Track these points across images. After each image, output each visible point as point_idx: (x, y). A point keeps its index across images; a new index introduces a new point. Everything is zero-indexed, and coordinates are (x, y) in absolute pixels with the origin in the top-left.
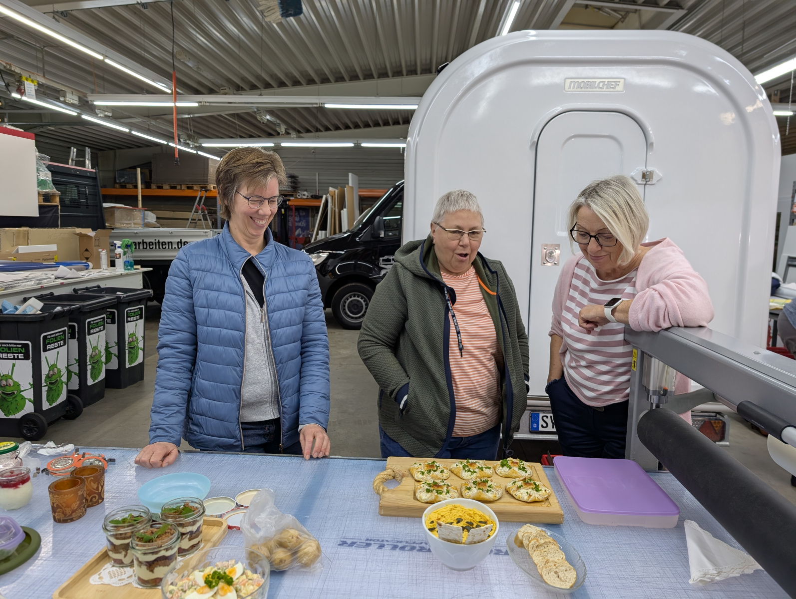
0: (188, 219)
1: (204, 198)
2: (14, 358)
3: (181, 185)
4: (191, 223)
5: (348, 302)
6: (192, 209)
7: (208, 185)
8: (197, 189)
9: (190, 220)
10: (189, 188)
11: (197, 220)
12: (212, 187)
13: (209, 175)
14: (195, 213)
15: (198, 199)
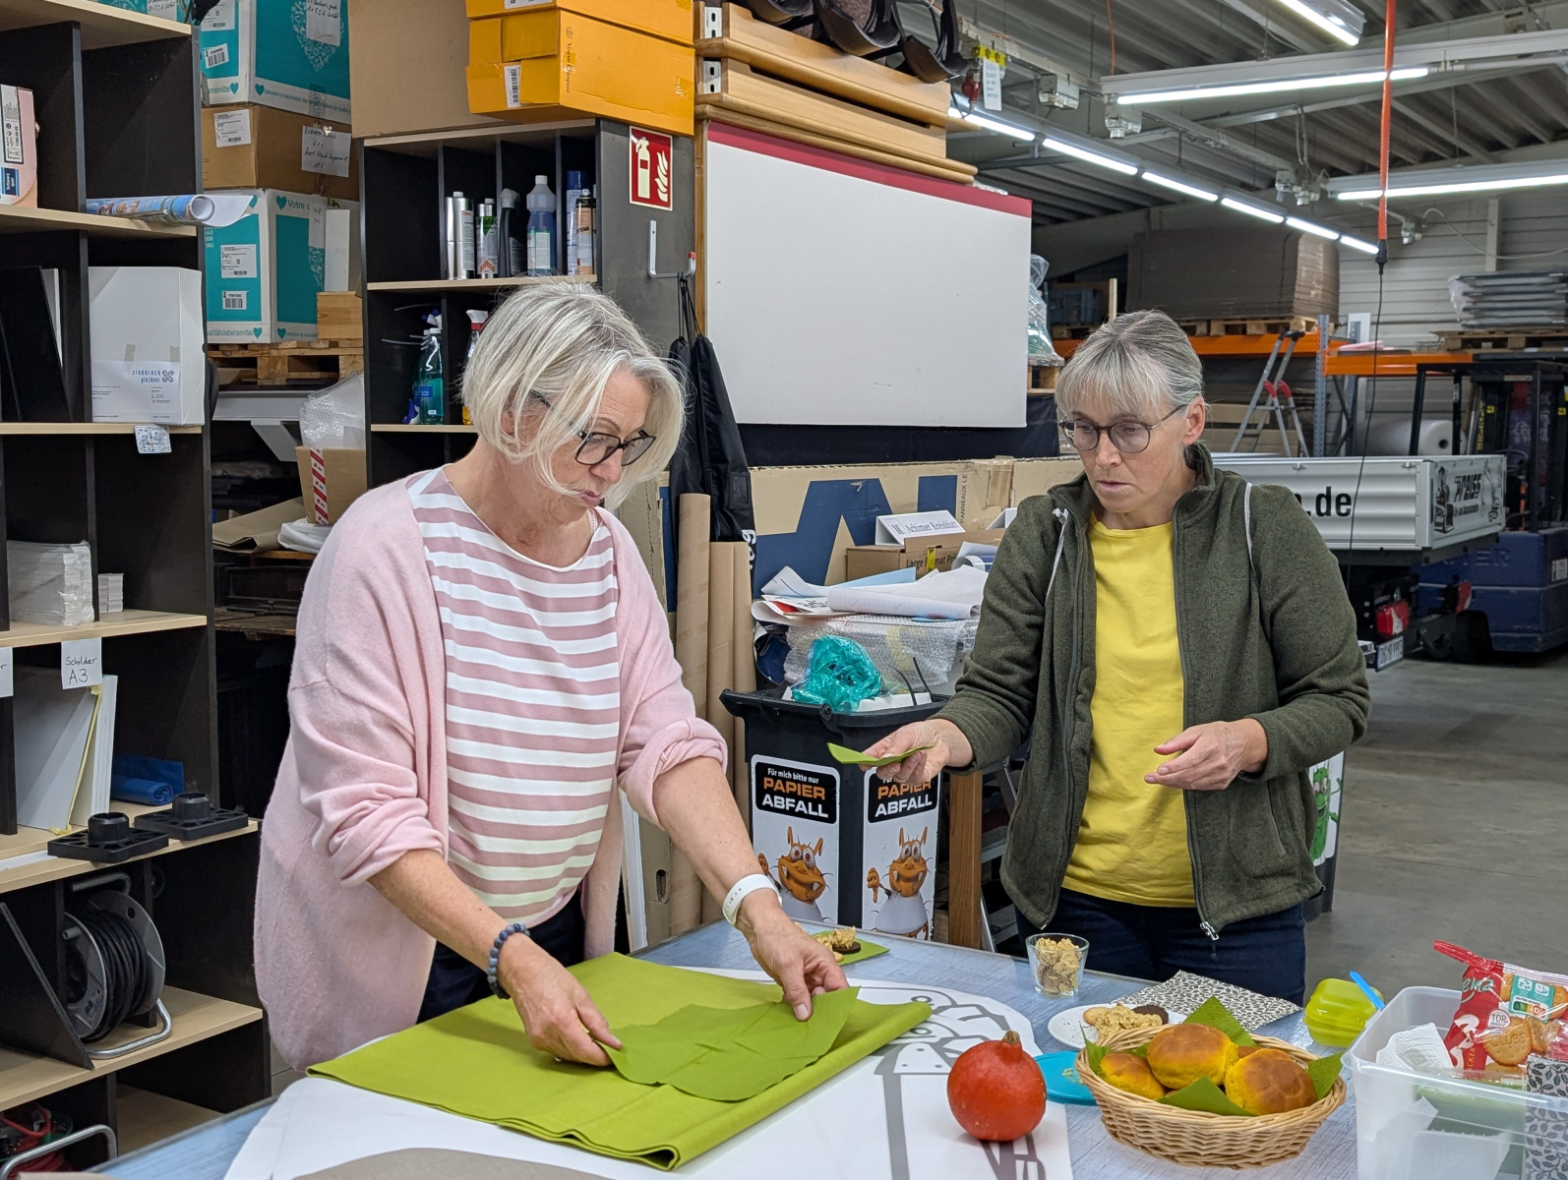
0: (1237, 426)
1: (1286, 359)
3: (1209, 322)
4: (1244, 435)
6: (1252, 395)
7: (1292, 317)
8: (1258, 333)
9: (1243, 427)
10: (1230, 330)
11: (1261, 426)
12: (1304, 324)
13: (1297, 288)
14: (1260, 407)
15: (1270, 363)
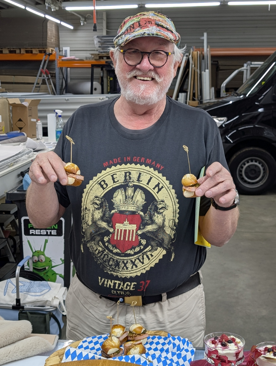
0: (33, 84)
1: (47, 62)
2: (47, 235)
3: (20, 49)
4: (36, 87)
5: (245, 167)
6: (37, 74)
7: (47, 48)
8: (36, 53)
9: (35, 84)
10: (27, 52)
11: (40, 84)
12: (50, 50)
13: (48, 39)
14: (40, 78)
15: (42, 63)
